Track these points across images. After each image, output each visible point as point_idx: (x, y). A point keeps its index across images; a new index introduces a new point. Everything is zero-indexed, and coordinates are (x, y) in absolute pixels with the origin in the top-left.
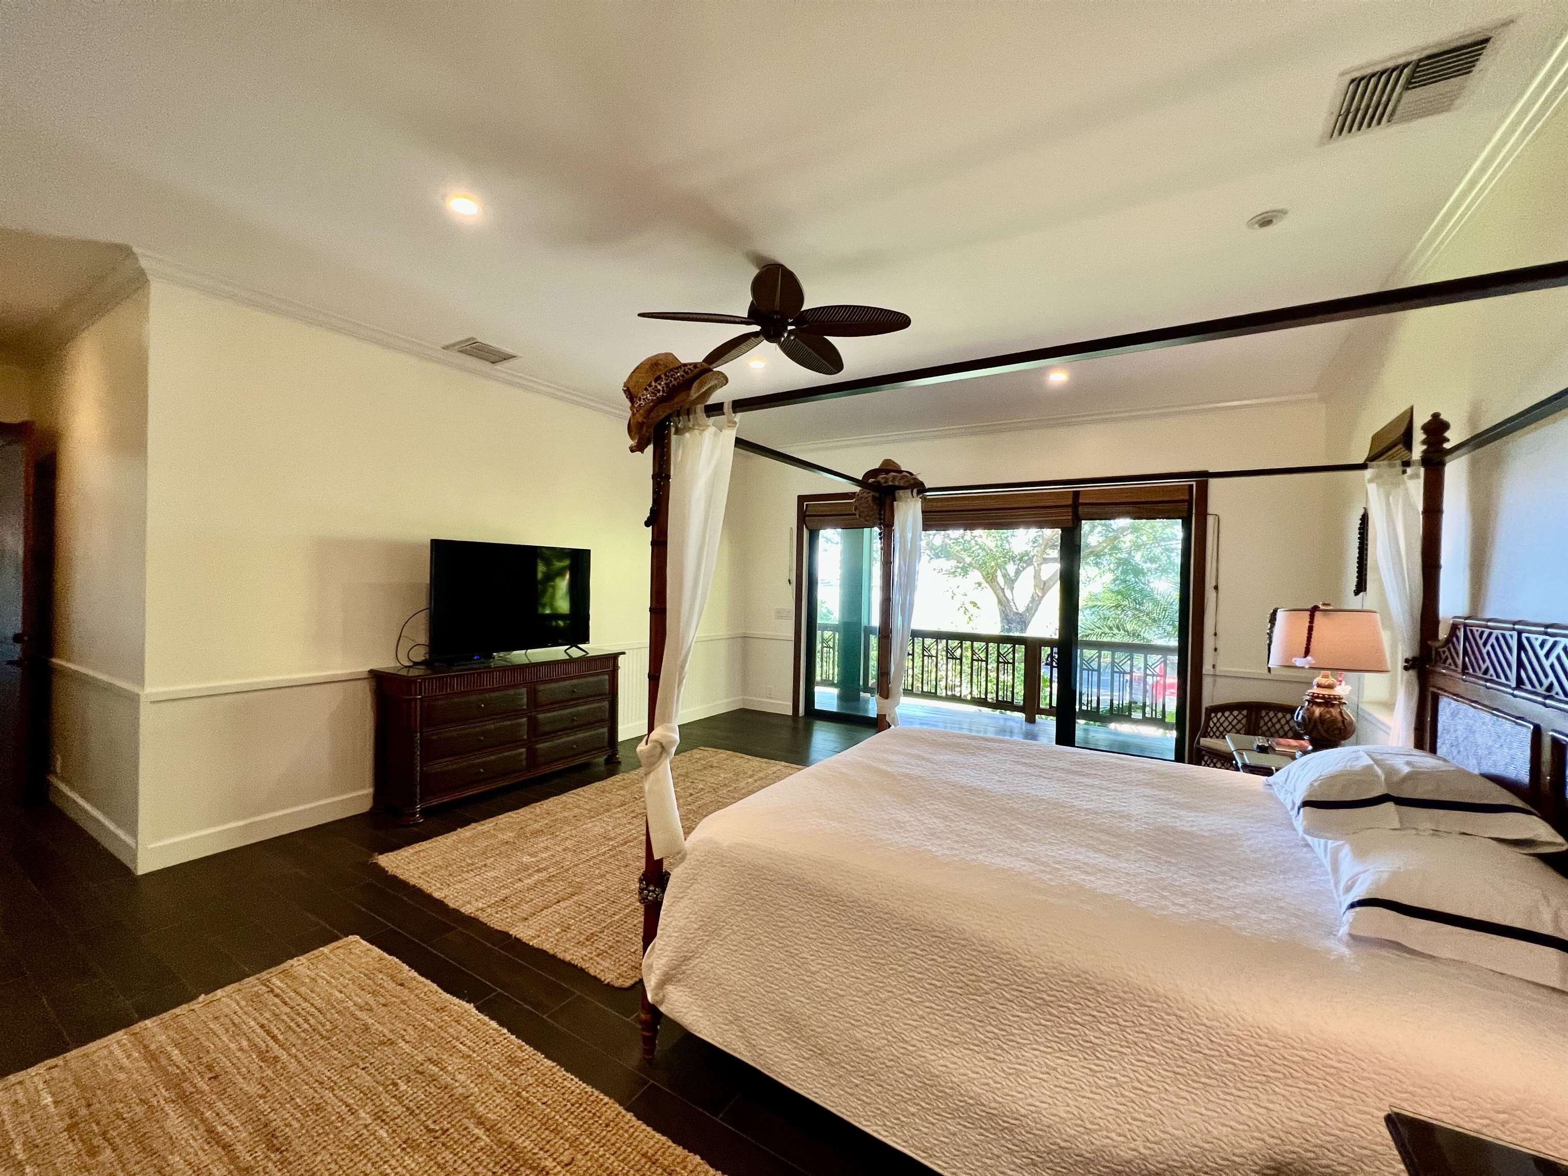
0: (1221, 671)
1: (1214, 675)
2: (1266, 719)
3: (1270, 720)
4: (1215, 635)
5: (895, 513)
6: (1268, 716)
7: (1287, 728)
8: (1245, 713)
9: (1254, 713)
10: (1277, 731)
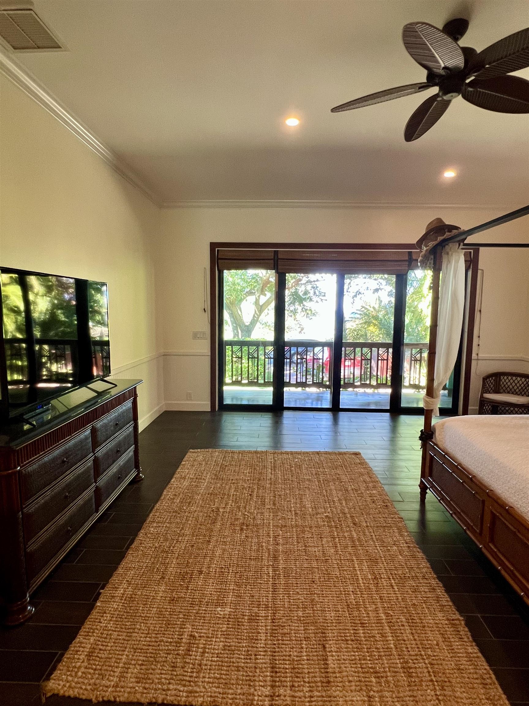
0: (481, 357)
1: (478, 359)
2: (503, 380)
3: (505, 381)
4: (479, 337)
5: (444, 260)
6: (504, 379)
7: (514, 384)
8: (494, 378)
9: (498, 378)
10: (509, 387)
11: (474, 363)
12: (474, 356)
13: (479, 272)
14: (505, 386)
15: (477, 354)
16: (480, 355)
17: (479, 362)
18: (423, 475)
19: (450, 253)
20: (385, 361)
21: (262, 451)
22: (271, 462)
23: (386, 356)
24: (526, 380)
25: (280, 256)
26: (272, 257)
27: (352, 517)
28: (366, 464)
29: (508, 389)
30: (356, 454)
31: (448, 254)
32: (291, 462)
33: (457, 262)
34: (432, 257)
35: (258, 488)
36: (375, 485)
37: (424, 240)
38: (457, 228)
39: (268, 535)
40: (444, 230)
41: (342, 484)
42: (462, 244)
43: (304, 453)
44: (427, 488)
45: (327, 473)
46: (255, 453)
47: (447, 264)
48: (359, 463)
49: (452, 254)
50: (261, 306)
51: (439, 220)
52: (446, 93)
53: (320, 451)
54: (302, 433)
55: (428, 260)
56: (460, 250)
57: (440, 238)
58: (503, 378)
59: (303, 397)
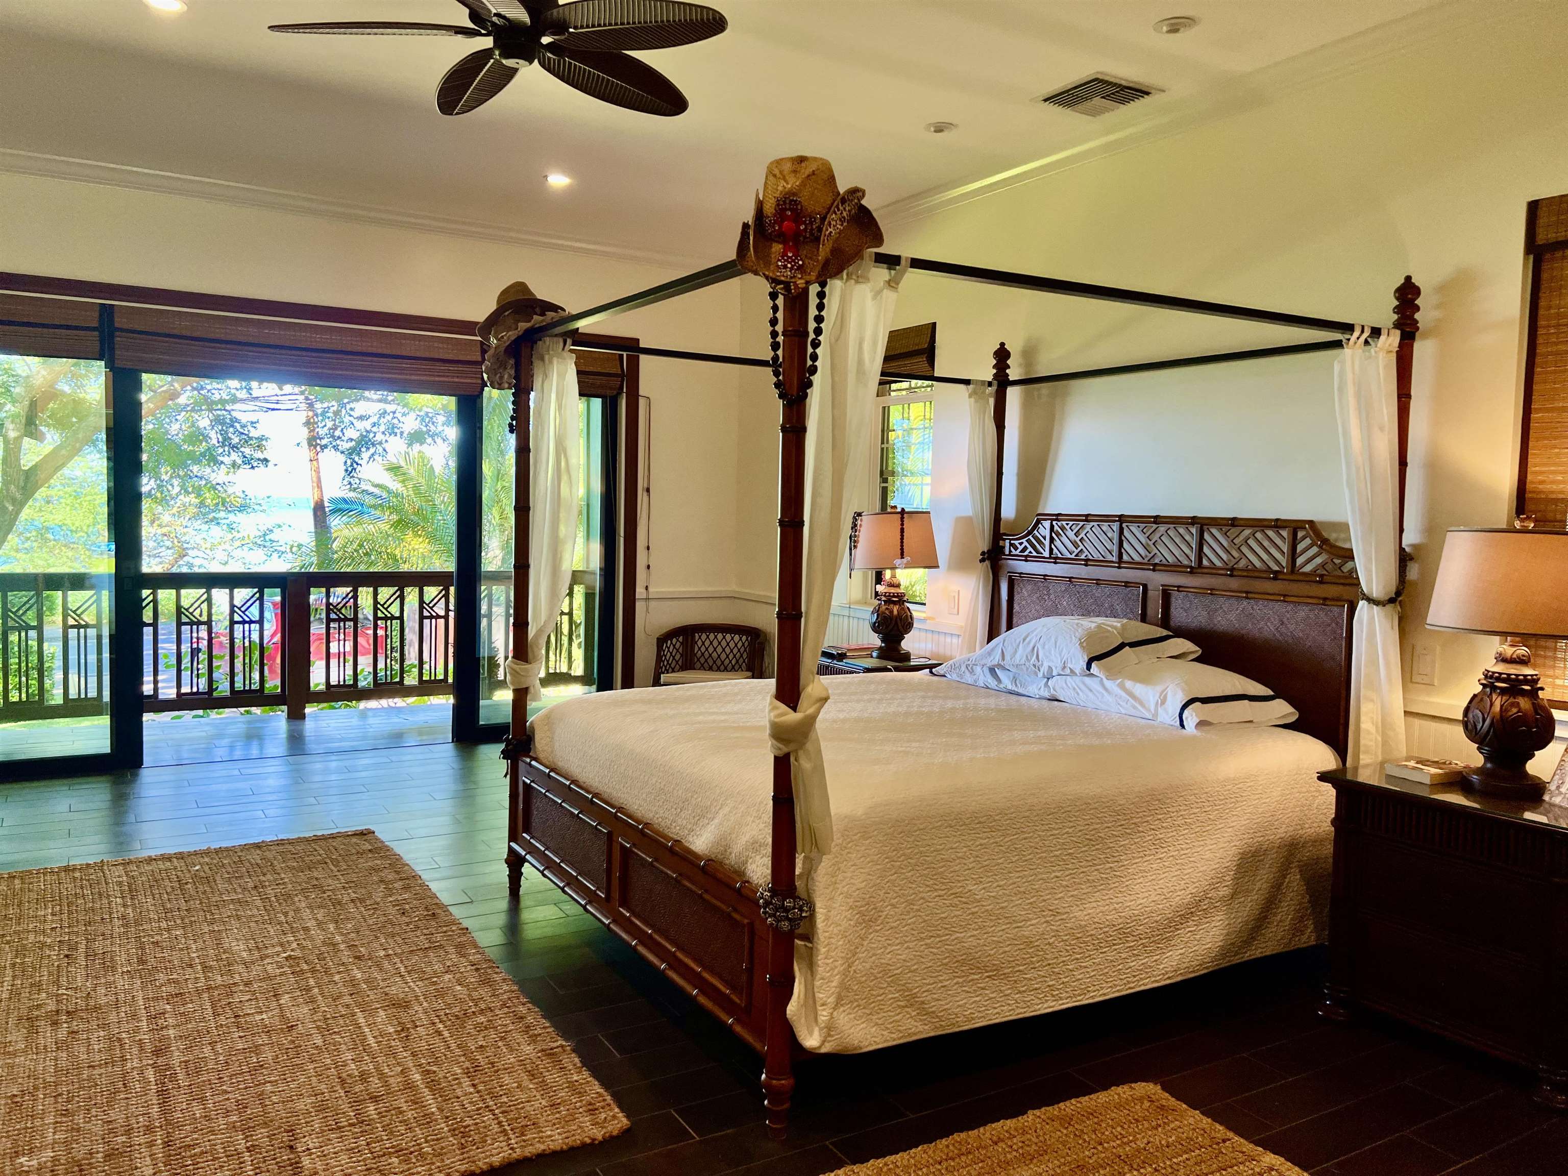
0: (655, 593)
1: (647, 599)
2: (700, 643)
3: (703, 643)
4: (648, 548)
5: (536, 371)
6: (701, 639)
7: (719, 650)
8: (681, 639)
9: (690, 638)
10: (710, 655)
11: (640, 607)
12: (640, 591)
13: (642, 402)
14: (703, 654)
15: (647, 588)
16: (651, 589)
17: (652, 604)
18: (513, 836)
19: (547, 357)
20: (441, 622)
21: (88, 865)
22: (120, 884)
23: (443, 606)
24: (741, 639)
25: (119, 322)
26: (95, 324)
27: (351, 947)
28: (388, 849)
29: (710, 662)
30: (364, 834)
31: (542, 359)
32: (179, 873)
33: (562, 376)
34: (512, 362)
35: (87, 939)
36: (408, 884)
37: (493, 326)
38: (555, 308)
39: (134, 1016)
40: (533, 308)
41: (325, 895)
42: (569, 341)
43: (218, 851)
44: (522, 861)
45: (286, 880)
46: (65, 871)
47: (543, 383)
48: (370, 850)
49: (551, 362)
50: (29, 474)
51: (521, 287)
52: (506, 55)
53: (263, 842)
54: (208, 811)
55: (505, 368)
56: (566, 354)
57: (523, 326)
58: (700, 637)
59: (204, 734)
